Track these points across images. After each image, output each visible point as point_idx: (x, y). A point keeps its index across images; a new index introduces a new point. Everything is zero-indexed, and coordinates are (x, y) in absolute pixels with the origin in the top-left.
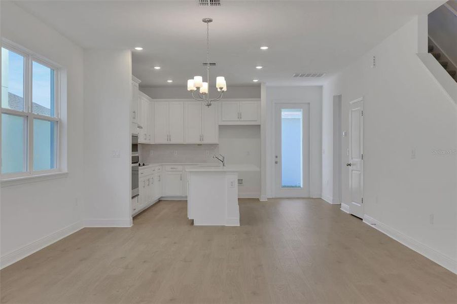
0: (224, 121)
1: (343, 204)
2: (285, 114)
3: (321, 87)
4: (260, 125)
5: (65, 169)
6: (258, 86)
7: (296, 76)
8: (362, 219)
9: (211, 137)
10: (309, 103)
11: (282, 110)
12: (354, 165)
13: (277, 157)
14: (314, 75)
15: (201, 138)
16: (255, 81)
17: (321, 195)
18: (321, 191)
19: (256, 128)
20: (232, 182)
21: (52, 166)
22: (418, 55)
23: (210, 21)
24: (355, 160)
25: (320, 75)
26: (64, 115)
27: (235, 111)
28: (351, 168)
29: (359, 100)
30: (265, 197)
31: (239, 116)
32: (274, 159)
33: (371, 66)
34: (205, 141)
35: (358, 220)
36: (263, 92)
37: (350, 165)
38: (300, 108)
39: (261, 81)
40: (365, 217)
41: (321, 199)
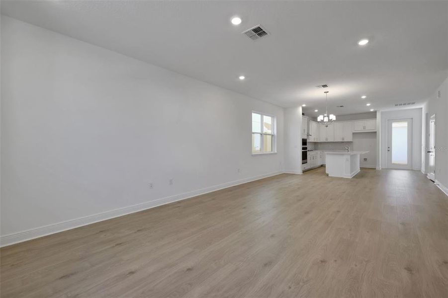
0: (355, 131)
1: (428, 174)
2: (395, 125)
3: (422, 108)
4: (376, 132)
5: (276, 152)
6: (375, 113)
7: (396, 105)
8: (434, 182)
9: (349, 138)
10: (412, 118)
11: (393, 123)
12: (432, 152)
15: (343, 139)
16: (372, 110)
17: (420, 169)
18: (421, 167)
19: (374, 134)
20: (347, 159)
21: (272, 151)
23: (328, 92)
26: (275, 133)
27: (361, 126)
28: (430, 154)
29: (434, 115)
30: (380, 167)
31: (364, 128)
32: (387, 149)
33: (438, 97)
34: (345, 140)
35: (432, 182)
36: (378, 115)
37: (430, 152)
38: (406, 121)
39: (376, 110)
40: (436, 181)
41: (420, 171)
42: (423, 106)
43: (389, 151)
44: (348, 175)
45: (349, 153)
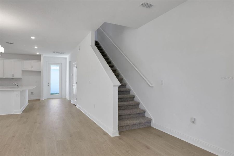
0: (24, 69)
1: (71, 100)
2: (52, 67)
3: (66, 58)
6: (39, 56)
7: (54, 53)
8: (76, 106)
9: (18, 75)
10: (62, 64)
11: (51, 66)
12: (74, 86)
13: (48, 83)
14: (61, 53)
15: (13, 75)
16: (38, 53)
17: (66, 97)
18: (66, 96)
19: (39, 72)
20: (17, 95)
22: (91, 46)
24: (75, 84)
25: (64, 53)
27: (29, 65)
28: (73, 87)
29: (76, 62)
30: (42, 99)
31: (32, 67)
32: (47, 84)
33: (79, 50)
34: (15, 77)
35: (75, 106)
36: (42, 58)
37: (73, 86)
38: (58, 65)
39: (41, 54)
40: (77, 105)
41: (66, 98)
42: (67, 56)
43: (48, 85)
44: (19, 111)
45: (19, 89)
